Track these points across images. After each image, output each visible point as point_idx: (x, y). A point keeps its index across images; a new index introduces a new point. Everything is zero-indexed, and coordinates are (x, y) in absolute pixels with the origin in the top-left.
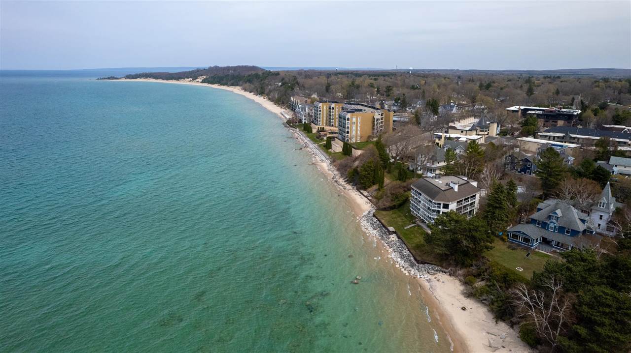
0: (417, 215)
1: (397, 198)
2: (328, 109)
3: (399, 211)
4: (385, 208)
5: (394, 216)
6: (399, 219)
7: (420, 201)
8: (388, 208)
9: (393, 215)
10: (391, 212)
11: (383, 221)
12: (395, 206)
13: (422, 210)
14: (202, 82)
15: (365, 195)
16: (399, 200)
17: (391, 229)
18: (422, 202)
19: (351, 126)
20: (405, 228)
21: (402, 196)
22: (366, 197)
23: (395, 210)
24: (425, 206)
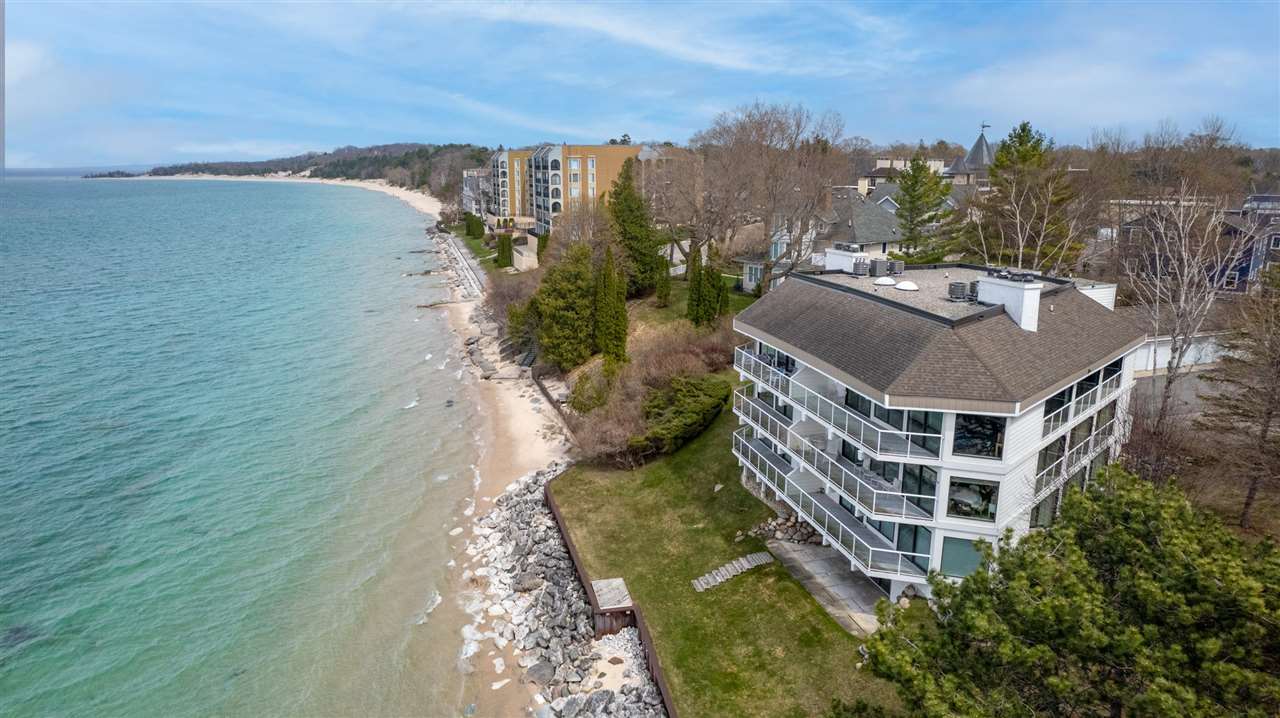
0: (769, 493)
1: (671, 401)
2: (526, 168)
3: (678, 469)
4: (610, 456)
5: (649, 497)
6: (671, 521)
7: (786, 411)
8: (623, 454)
9: (647, 491)
10: (639, 476)
11: (578, 535)
12: (657, 440)
13: (799, 462)
14: (310, 177)
15: (555, 395)
16: (678, 413)
17: (612, 592)
18: (801, 413)
19: (565, 186)
20: (701, 584)
21: (693, 389)
22: (555, 404)
23: (659, 463)
24: (819, 437)
